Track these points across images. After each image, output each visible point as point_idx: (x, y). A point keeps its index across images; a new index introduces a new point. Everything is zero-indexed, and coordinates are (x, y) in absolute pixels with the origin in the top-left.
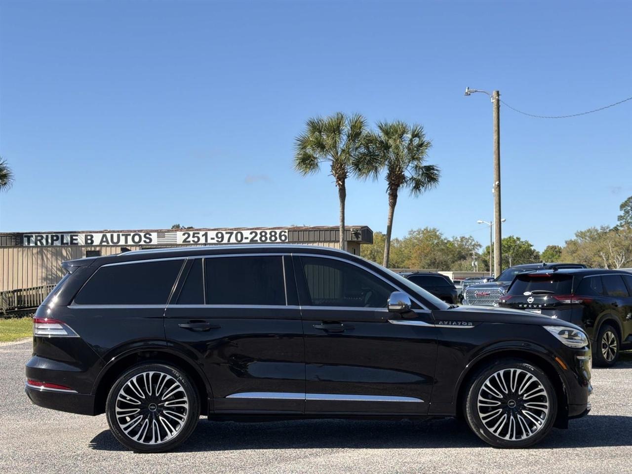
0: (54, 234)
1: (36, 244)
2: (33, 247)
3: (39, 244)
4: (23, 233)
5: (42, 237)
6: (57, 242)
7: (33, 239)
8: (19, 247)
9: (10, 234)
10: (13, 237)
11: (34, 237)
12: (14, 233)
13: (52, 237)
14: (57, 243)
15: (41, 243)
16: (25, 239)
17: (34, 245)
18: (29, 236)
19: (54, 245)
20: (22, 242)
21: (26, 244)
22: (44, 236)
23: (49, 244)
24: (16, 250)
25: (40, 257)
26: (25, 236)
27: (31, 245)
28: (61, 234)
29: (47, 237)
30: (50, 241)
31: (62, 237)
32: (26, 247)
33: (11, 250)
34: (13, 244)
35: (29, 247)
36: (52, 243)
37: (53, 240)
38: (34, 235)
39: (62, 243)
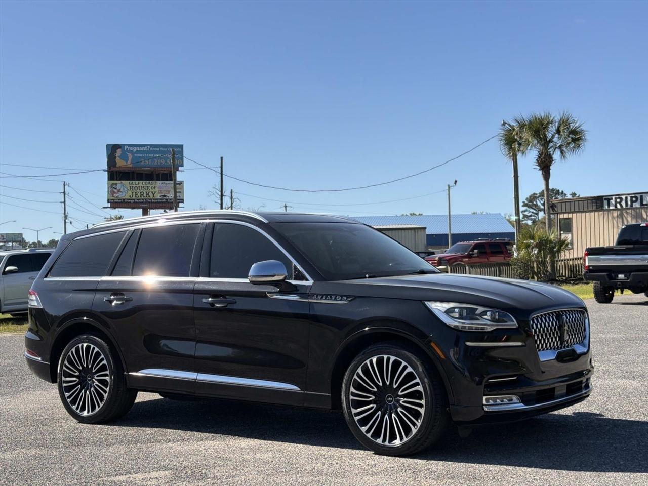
0: (633, 195)
1: (616, 206)
2: (613, 210)
3: (619, 206)
4: (603, 196)
5: (621, 199)
6: (637, 203)
7: (613, 202)
8: (599, 211)
9: (591, 198)
10: (593, 201)
11: (614, 199)
12: (595, 197)
13: (632, 198)
14: (637, 205)
15: (621, 205)
16: (605, 202)
17: (614, 208)
18: (608, 199)
19: (634, 206)
20: (602, 206)
21: (607, 207)
22: (624, 197)
23: (629, 206)
24: (597, 213)
25: (620, 220)
26: (606, 199)
27: (611, 208)
28: (640, 195)
29: (626, 198)
30: (629, 203)
31: (642, 197)
32: (606, 210)
33: (592, 214)
34: (594, 208)
35: (609, 210)
36: (632, 205)
37: (632, 202)
38: (614, 197)
39: (642, 204)
